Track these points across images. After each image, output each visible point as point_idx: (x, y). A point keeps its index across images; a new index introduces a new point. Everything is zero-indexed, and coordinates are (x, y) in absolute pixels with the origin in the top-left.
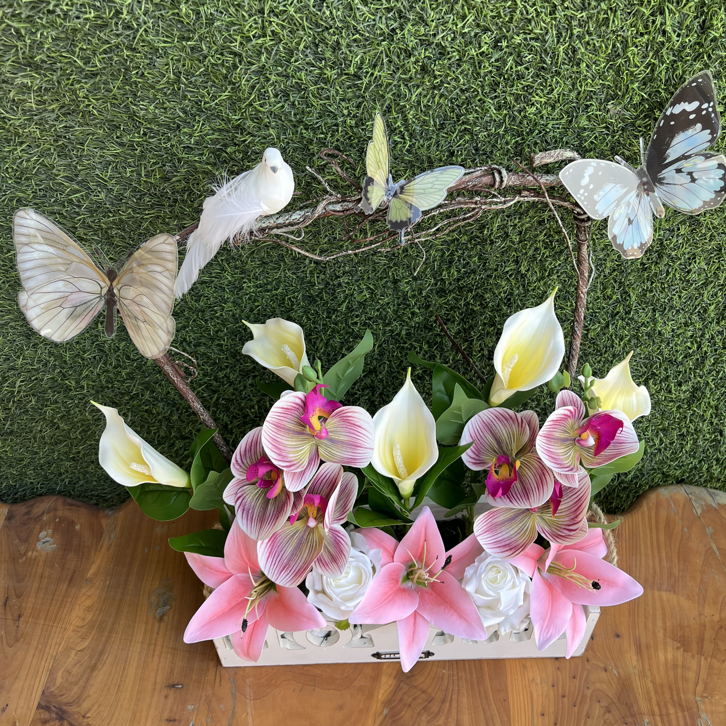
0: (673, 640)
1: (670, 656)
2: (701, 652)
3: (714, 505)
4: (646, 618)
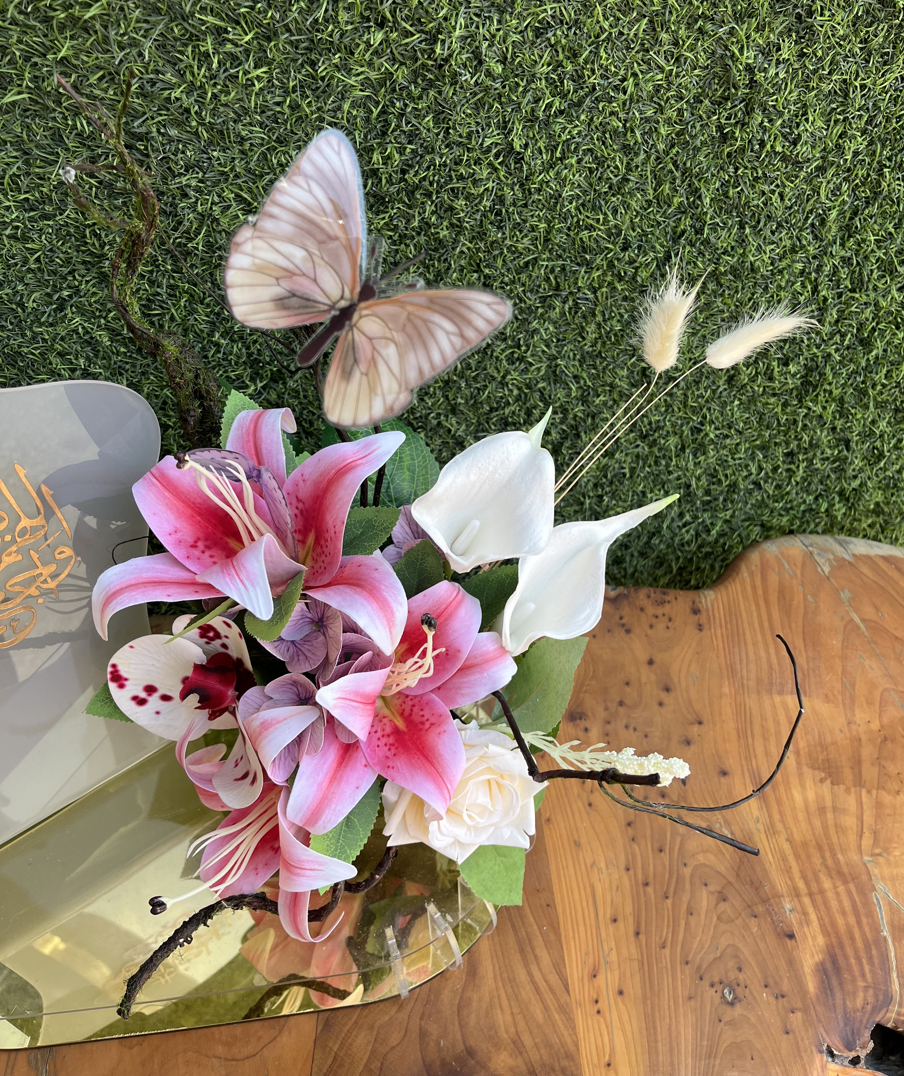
0: (813, 768)
1: (811, 795)
2: (859, 782)
3: (847, 557)
4: (766, 739)
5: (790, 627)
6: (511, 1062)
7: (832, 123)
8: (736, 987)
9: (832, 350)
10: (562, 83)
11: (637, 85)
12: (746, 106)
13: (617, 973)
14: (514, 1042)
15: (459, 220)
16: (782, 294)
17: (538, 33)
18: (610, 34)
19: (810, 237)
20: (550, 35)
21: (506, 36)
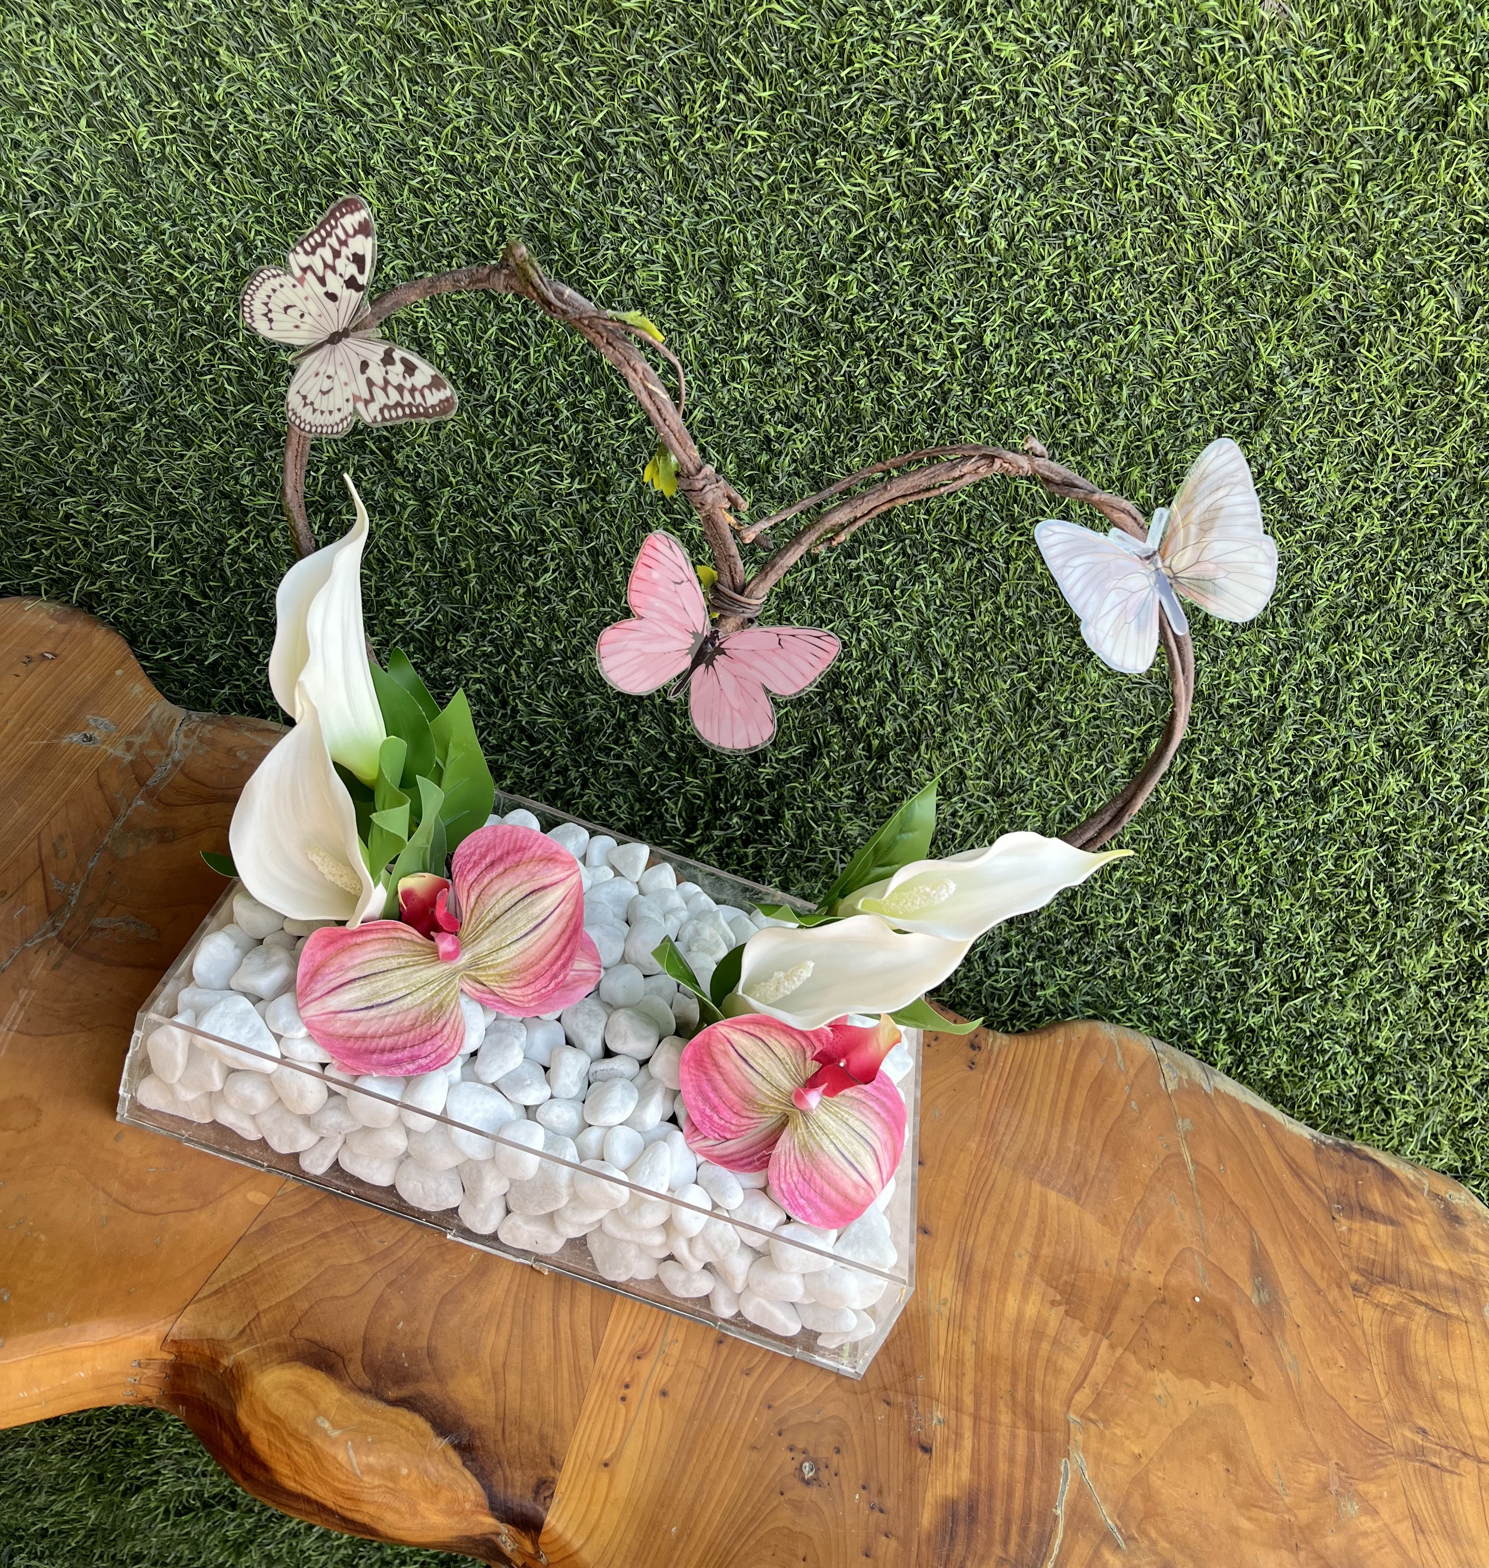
0: (1049, 1284)
1: (1031, 1312)
2: (1105, 1330)
3: (1206, 1087)
4: (1000, 1220)
5: (1092, 1122)
6: (479, 1393)
7: (1349, 487)
8: (823, 1468)
9: (1274, 785)
10: (1062, 294)
11: (1142, 335)
12: (1257, 418)
13: (669, 1371)
14: (494, 1374)
15: (890, 394)
16: (1233, 676)
17: (1056, 226)
18: (1132, 265)
19: (1286, 618)
20: (1068, 233)
21: (1023, 213)
